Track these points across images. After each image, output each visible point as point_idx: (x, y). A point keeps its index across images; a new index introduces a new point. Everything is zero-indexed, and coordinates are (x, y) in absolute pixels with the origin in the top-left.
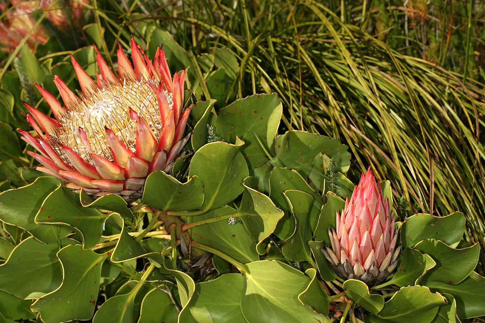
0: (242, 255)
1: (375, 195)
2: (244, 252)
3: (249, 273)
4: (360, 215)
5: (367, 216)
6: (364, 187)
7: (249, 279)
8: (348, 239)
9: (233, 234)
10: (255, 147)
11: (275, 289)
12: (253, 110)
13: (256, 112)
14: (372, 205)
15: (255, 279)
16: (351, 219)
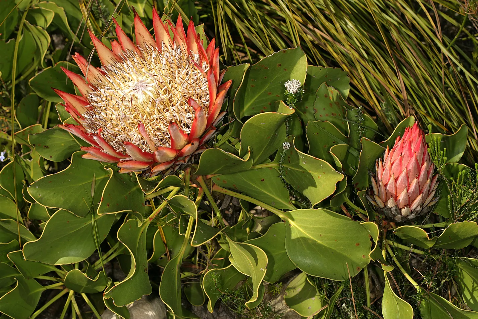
0: (272, 197)
1: (423, 146)
2: (273, 194)
3: (293, 219)
4: (409, 165)
5: (416, 166)
6: (411, 140)
7: (292, 225)
8: (395, 186)
9: (262, 179)
10: (277, 96)
11: (322, 234)
12: (278, 64)
13: (280, 65)
14: (420, 155)
15: (300, 227)
16: (399, 169)
